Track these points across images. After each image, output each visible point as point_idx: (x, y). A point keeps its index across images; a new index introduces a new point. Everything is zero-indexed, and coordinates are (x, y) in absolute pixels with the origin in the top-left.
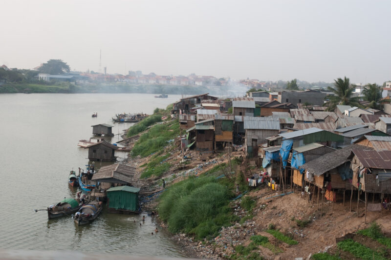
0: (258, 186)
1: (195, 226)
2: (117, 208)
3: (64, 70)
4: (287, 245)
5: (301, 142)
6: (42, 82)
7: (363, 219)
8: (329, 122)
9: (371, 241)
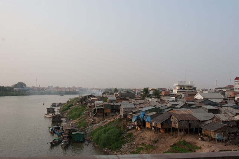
0: (132, 129)
1: (110, 145)
2: (76, 140)
3: (24, 86)
4: (152, 150)
5: (148, 112)
6: (15, 91)
7: (178, 138)
8: (146, 104)
9: (183, 146)
